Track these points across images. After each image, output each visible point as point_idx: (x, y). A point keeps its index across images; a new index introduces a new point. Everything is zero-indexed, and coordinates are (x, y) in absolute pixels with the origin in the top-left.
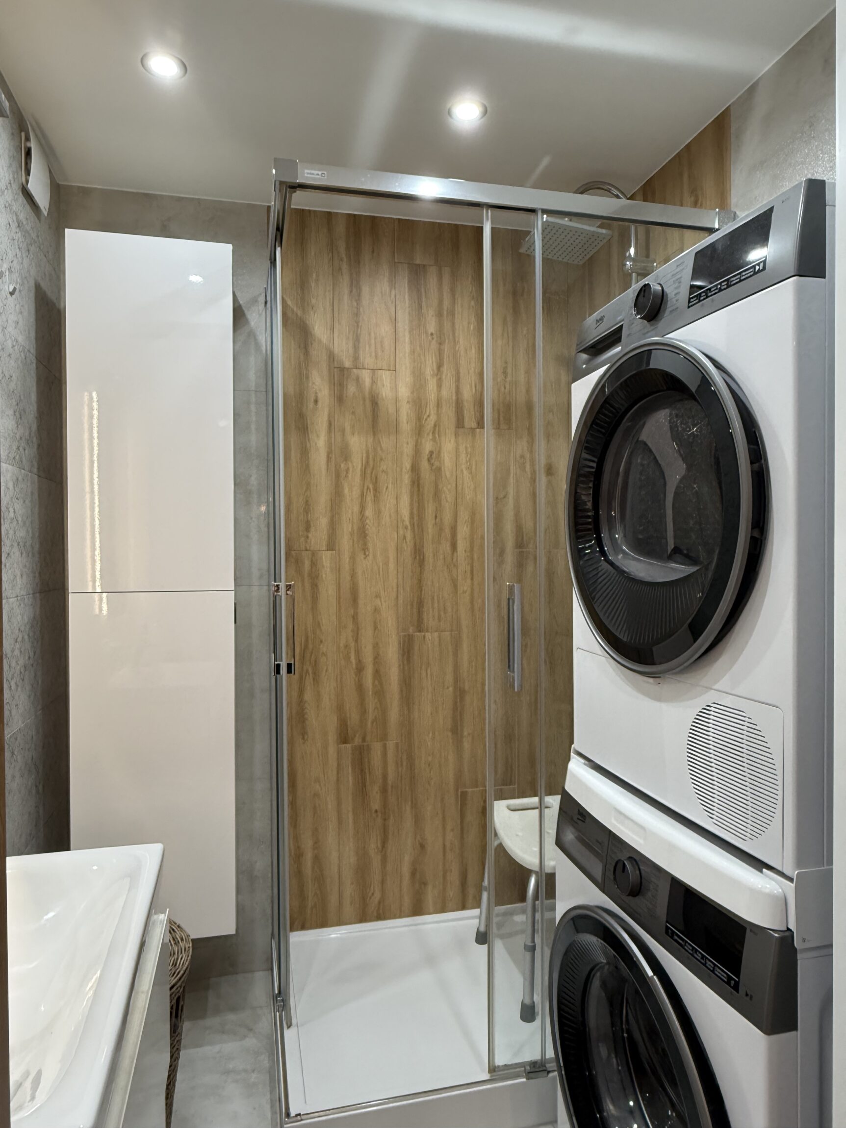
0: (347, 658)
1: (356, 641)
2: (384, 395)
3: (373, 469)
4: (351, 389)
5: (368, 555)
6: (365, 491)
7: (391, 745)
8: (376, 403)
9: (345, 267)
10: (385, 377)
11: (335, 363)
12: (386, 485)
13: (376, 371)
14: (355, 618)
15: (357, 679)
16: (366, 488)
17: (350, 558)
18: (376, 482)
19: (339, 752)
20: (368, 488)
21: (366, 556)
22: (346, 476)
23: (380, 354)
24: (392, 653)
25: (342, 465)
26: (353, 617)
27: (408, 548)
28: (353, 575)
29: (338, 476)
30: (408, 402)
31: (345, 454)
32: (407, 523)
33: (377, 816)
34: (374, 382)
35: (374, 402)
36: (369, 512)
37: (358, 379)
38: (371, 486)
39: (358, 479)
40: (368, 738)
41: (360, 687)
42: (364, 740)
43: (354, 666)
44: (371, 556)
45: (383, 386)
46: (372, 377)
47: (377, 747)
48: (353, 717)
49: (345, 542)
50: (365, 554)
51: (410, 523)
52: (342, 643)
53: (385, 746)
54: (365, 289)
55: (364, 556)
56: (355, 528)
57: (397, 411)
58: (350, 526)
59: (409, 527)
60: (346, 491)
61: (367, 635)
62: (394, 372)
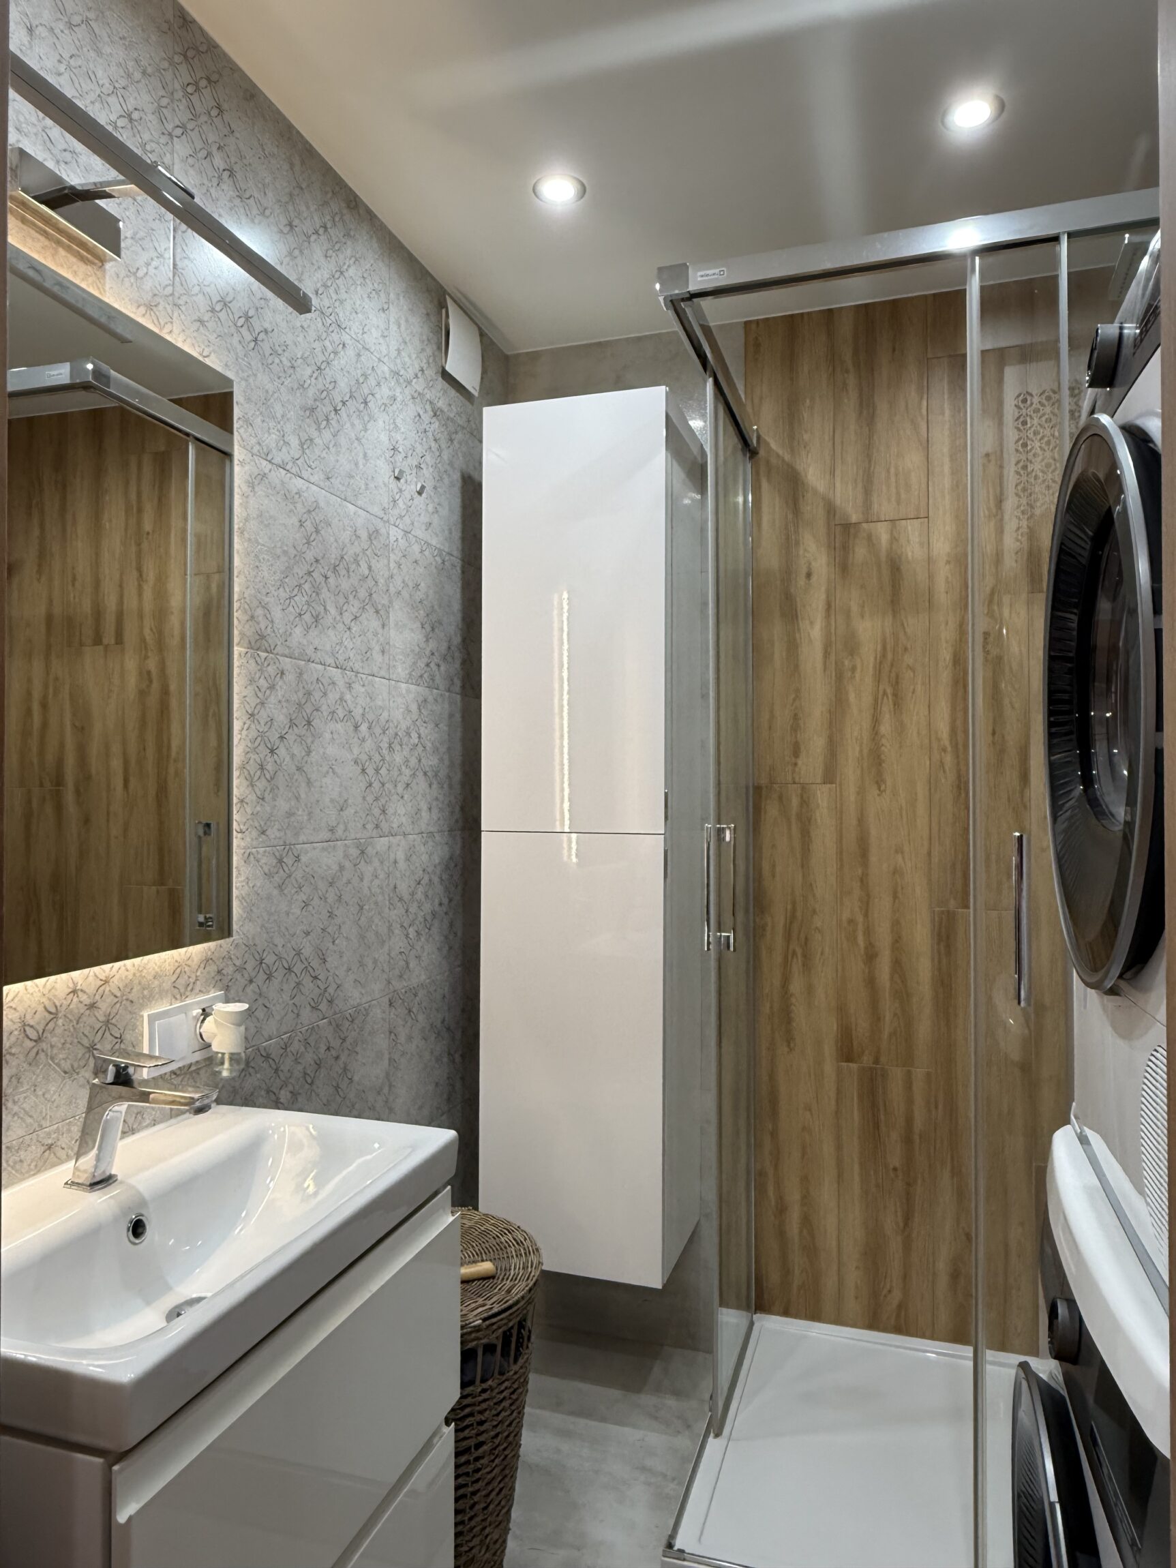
0: (852, 938)
1: (866, 915)
2: (910, 554)
3: (892, 665)
4: (860, 552)
5: (885, 791)
6: (880, 697)
7: (919, 1073)
8: (898, 569)
9: (852, 380)
10: (912, 531)
11: (837, 517)
12: (912, 687)
13: (897, 522)
14: (863, 881)
15: (867, 971)
16: (881, 693)
17: (858, 793)
18: (896, 683)
19: (839, 1072)
20: (885, 693)
21: (881, 792)
22: (853, 677)
23: (903, 496)
24: (921, 936)
25: (846, 663)
26: (862, 880)
27: (947, 781)
28: (861, 820)
29: (840, 677)
30: (948, 562)
31: (851, 646)
32: (946, 742)
33: (897, 1176)
34: (894, 539)
35: (895, 567)
36: (885, 728)
37: (869, 537)
38: (889, 691)
39: (869, 680)
40: (883, 1059)
41: (871, 982)
42: (877, 1061)
43: (862, 951)
44: (888, 792)
45: (908, 541)
46: (892, 531)
47: (896, 1075)
48: (862, 1025)
49: (850, 772)
50: (879, 789)
51: (951, 743)
52: (846, 915)
53: (909, 1073)
54: (882, 407)
55: (878, 792)
56: (865, 751)
57: (931, 577)
58: (858, 749)
59: (949, 749)
60: (852, 697)
61: (883, 906)
62: (926, 519)
